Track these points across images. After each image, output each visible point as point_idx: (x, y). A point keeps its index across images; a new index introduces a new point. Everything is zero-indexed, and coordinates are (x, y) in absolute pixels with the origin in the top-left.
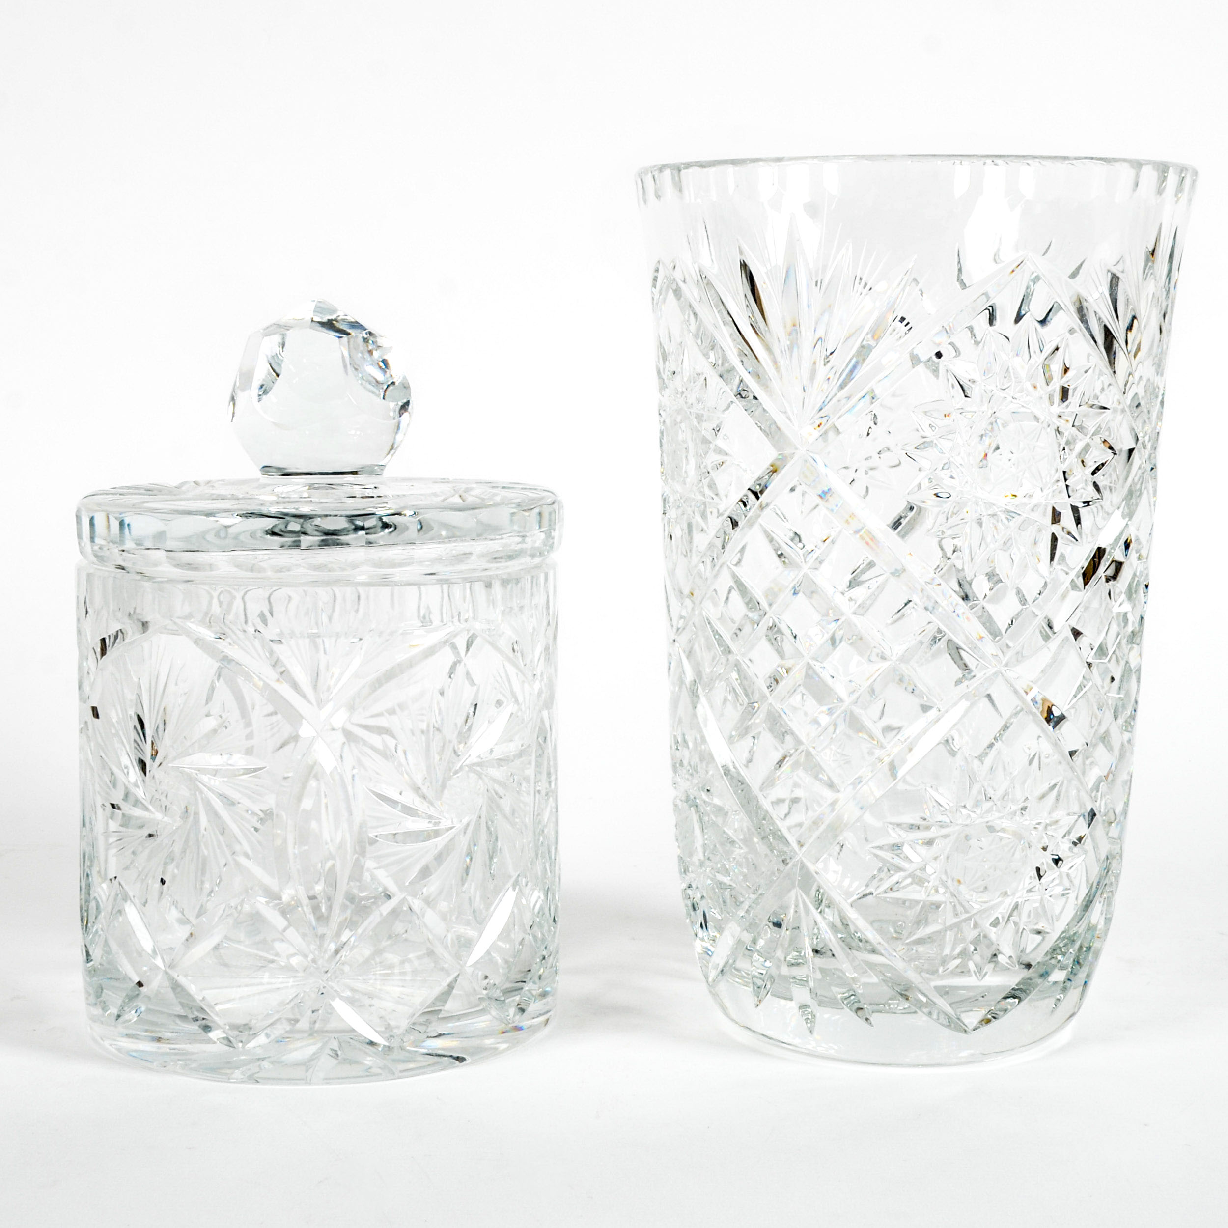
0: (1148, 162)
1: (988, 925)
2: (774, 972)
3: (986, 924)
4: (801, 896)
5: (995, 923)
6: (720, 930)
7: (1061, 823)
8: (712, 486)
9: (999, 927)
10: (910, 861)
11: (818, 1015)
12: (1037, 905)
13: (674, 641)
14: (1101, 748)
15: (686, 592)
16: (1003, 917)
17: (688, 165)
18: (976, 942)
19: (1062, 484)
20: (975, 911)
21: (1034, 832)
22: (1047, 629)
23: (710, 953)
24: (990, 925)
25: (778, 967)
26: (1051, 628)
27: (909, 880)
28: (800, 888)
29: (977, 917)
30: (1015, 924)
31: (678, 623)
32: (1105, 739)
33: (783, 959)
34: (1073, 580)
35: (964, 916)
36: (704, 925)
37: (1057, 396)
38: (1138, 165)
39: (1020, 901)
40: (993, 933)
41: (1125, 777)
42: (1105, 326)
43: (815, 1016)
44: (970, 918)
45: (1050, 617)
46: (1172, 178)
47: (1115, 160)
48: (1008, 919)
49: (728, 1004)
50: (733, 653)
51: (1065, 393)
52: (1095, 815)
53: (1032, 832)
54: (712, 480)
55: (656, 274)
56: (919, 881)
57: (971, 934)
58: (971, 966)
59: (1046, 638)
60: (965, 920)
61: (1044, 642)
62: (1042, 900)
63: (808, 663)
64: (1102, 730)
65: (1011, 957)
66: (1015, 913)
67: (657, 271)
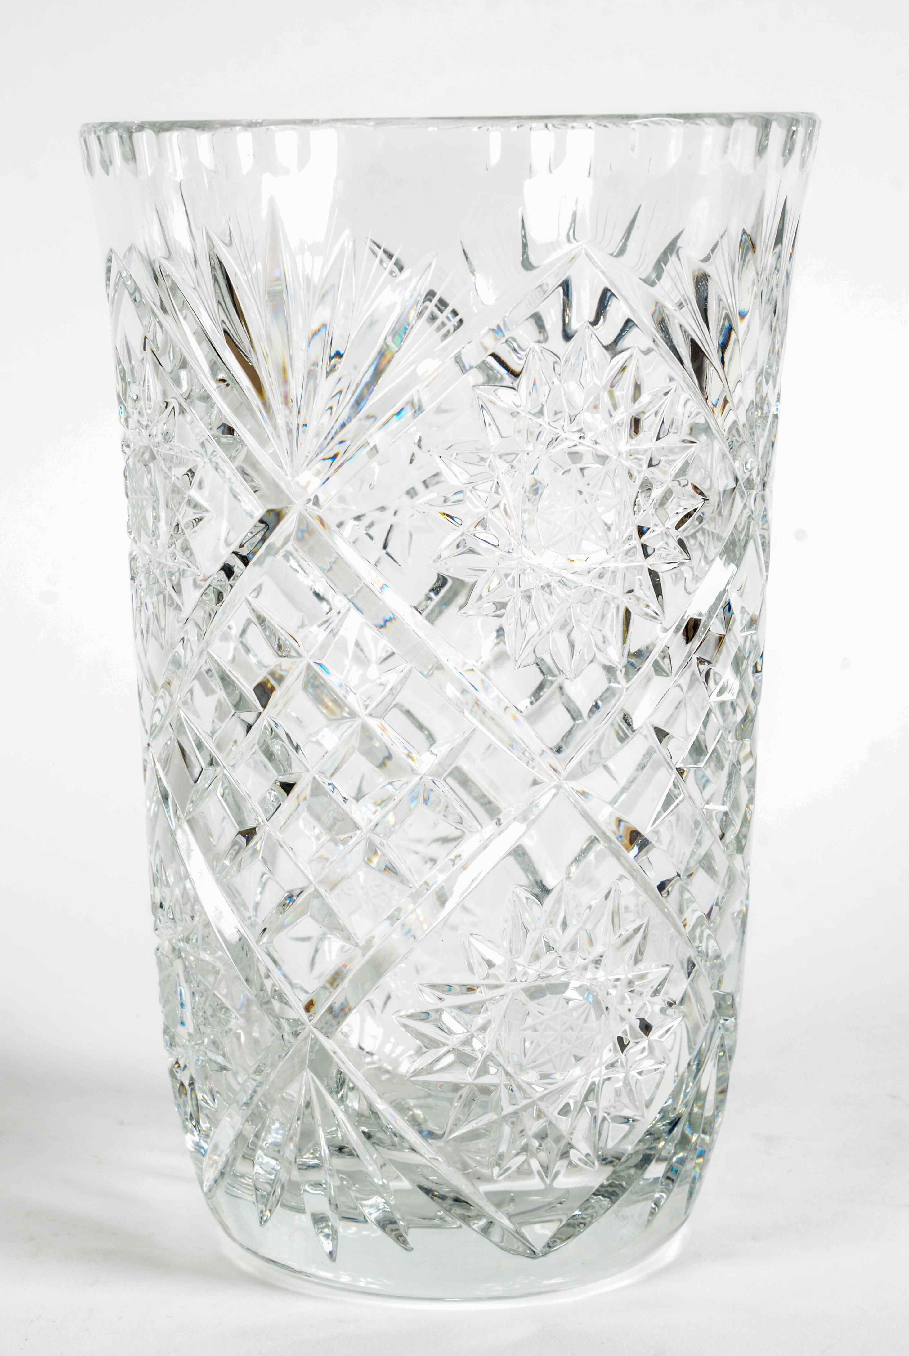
0: (744, 116)
1: (556, 1113)
2: (284, 1177)
3: (553, 1111)
4: (314, 1081)
5: (565, 1111)
6: (215, 1122)
7: (650, 977)
8: (186, 548)
9: (571, 1115)
10: (450, 1032)
11: (340, 1230)
12: (620, 1084)
13: (149, 745)
14: (701, 875)
15: (160, 683)
16: (575, 1103)
17: (141, 127)
18: (542, 1136)
19: (636, 542)
20: (538, 1095)
21: (613, 992)
22: (624, 726)
23: (202, 1151)
24: (559, 1114)
25: (289, 1171)
26: (629, 725)
27: (450, 1058)
28: (311, 1070)
29: (542, 1105)
30: (592, 1110)
31: (152, 718)
32: (707, 864)
33: (293, 1161)
34: (656, 661)
35: (525, 1102)
36: (194, 1117)
37: (626, 429)
38: (728, 120)
39: (597, 1080)
40: (564, 1124)
41: (736, 907)
42: (693, 341)
43: (336, 1231)
44: (530, 1105)
45: (628, 709)
46: (777, 134)
47: (698, 116)
48: (582, 1106)
49: (230, 1222)
50: (218, 764)
51: (636, 424)
52: (694, 965)
53: (611, 991)
54: (186, 540)
55: (109, 264)
56: (464, 1059)
57: (535, 1126)
58: (535, 1164)
59: (623, 738)
60: (525, 1108)
61: (620, 744)
62: (626, 1078)
63: (314, 778)
64: (702, 851)
65: (588, 1155)
66: (591, 1096)
67: (110, 260)
